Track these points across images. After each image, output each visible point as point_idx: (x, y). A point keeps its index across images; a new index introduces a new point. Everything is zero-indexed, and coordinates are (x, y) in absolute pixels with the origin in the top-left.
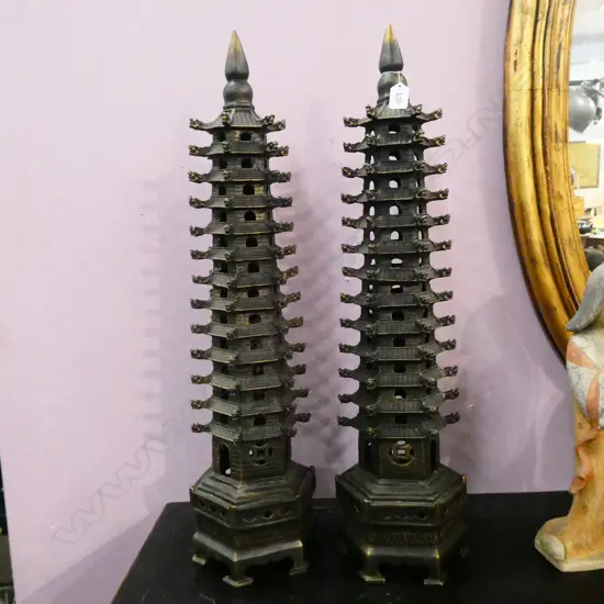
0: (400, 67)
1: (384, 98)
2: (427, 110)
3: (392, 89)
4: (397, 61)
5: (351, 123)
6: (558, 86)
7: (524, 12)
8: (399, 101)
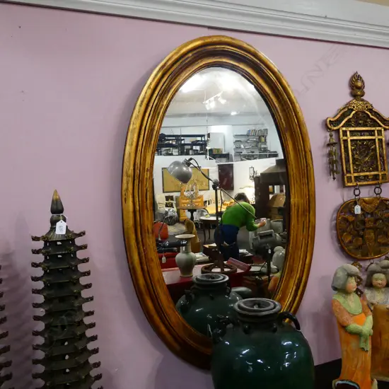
0: (62, 211)
1: (53, 229)
2: (77, 232)
3: (57, 224)
4: (60, 208)
5: (35, 239)
6: (147, 209)
7: (128, 176)
8: (61, 230)
